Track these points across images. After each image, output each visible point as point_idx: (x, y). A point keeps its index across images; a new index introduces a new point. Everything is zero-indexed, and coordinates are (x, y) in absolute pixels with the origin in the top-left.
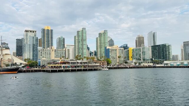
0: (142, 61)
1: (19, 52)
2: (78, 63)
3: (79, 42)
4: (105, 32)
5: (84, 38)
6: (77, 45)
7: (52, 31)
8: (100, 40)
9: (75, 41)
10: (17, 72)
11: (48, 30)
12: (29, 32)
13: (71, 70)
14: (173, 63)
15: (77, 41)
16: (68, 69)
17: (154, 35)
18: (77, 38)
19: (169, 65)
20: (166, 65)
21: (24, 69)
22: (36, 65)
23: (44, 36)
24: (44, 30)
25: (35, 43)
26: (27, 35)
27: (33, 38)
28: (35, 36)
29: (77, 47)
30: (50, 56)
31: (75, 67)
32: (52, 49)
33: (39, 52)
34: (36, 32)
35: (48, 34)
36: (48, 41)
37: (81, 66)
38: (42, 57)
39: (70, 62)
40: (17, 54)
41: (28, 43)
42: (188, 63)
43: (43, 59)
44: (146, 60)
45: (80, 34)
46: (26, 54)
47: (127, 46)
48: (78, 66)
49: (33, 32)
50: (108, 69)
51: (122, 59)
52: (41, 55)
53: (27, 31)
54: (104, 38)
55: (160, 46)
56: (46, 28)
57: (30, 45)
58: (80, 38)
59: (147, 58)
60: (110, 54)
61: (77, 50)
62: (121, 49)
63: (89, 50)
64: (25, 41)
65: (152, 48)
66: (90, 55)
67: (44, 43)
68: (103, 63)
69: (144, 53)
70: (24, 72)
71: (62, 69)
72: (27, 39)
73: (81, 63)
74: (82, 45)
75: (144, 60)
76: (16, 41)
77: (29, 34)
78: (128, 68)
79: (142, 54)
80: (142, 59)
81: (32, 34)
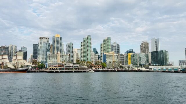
0: (139, 66)
1: (35, 55)
2: (70, 66)
3: (84, 48)
4: (109, 39)
5: (89, 44)
6: (83, 50)
7: (61, 38)
8: (104, 46)
9: (81, 47)
10: (26, 72)
11: (58, 38)
12: (43, 39)
13: (65, 71)
14: (155, 68)
15: (83, 46)
16: (62, 70)
17: (156, 41)
18: (83, 45)
19: (153, 70)
20: (150, 70)
21: (32, 70)
22: (44, 67)
23: (54, 43)
24: (54, 38)
25: (47, 48)
26: (41, 42)
27: (46, 43)
28: (48, 42)
29: (83, 52)
30: (56, 60)
31: (68, 69)
32: (58, 54)
33: (48, 56)
34: (49, 38)
35: (58, 41)
36: (58, 47)
37: (73, 69)
38: (50, 60)
39: (64, 65)
40: (33, 57)
41: (42, 48)
42: (171, 69)
43: (50, 62)
44: (142, 64)
45: (86, 40)
46: (40, 58)
47: (132, 51)
48: (71, 69)
49: (47, 39)
50: (94, 72)
51: (117, 64)
52: (50, 59)
53: (41, 38)
54: (108, 44)
55: (158, 52)
56: (56, 36)
57: (43, 50)
58: (86, 44)
59: (143, 63)
60: (106, 59)
61: (83, 54)
62: (116, 55)
63: (97, 54)
64: (40, 46)
65: (151, 54)
66: (99, 59)
67: (54, 48)
68: (99, 67)
69: (140, 59)
70: (32, 72)
71: (58, 70)
72: (41, 44)
73: (73, 66)
74: (87, 50)
75: (140, 65)
76: (33, 46)
77: (43, 40)
78: (116, 71)
79: (138, 59)
80: (138, 64)
81: (46, 41)
